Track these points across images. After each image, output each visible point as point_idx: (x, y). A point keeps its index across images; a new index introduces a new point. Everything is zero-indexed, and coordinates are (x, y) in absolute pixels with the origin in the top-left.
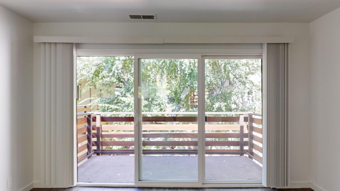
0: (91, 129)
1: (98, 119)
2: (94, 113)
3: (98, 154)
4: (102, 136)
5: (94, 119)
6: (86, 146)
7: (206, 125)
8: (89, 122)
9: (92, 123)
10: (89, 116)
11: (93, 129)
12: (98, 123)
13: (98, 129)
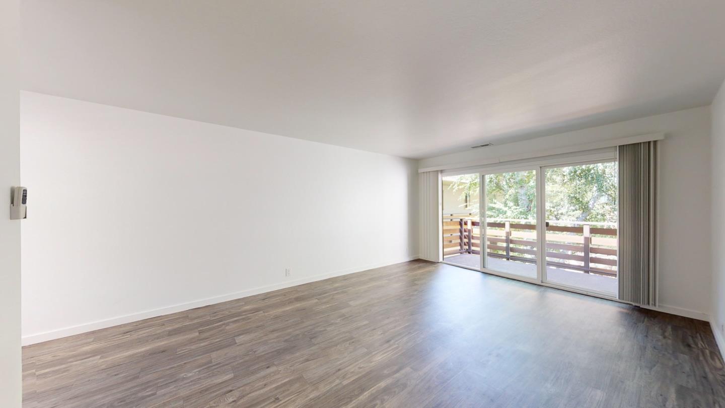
0: (463, 231)
1: (469, 223)
2: (466, 219)
3: (469, 253)
4: (473, 238)
5: (466, 224)
6: (459, 244)
7: (547, 235)
8: (461, 224)
9: (464, 227)
10: (461, 220)
11: (465, 231)
12: (469, 226)
13: (469, 231)
